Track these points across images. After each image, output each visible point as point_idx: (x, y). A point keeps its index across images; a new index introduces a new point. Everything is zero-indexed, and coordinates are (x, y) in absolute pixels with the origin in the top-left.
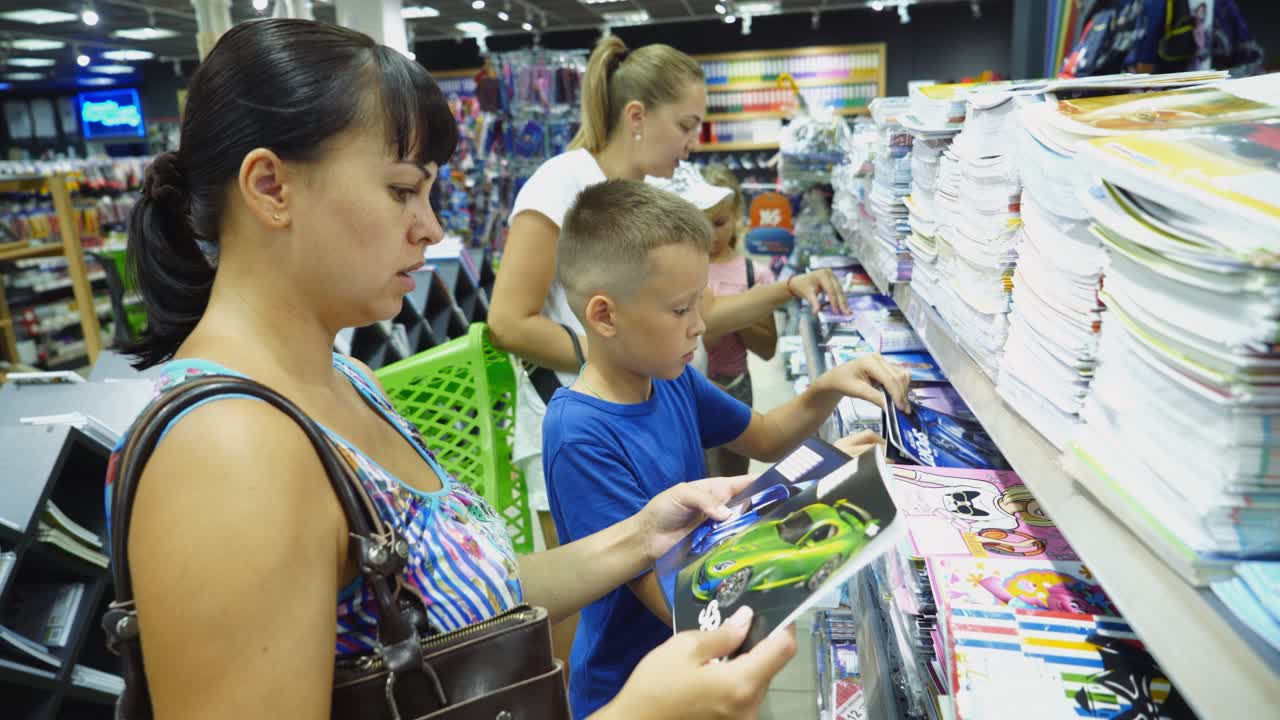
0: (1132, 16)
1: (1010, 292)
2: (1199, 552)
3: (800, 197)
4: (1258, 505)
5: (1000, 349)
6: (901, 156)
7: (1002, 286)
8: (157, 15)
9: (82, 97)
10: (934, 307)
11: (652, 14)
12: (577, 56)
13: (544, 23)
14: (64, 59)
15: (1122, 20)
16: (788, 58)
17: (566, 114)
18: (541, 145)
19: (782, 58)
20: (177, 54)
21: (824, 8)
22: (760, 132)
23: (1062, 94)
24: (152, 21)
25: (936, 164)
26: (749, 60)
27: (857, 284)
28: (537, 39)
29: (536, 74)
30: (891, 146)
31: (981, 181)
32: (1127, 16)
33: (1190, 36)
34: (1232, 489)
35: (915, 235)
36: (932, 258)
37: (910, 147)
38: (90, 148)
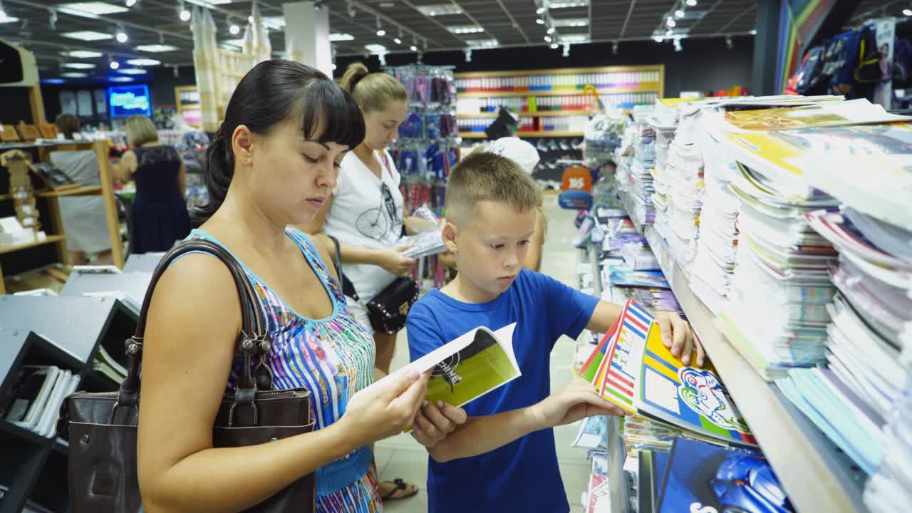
0: (836, 51)
1: (698, 226)
2: (772, 364)
3: (598, 170)
4: (800, 337)
5: (692, 260)
6: (648, 143)
7: (694, 222)
8: (165, 36)
9: (111, 89)
10: (665, 239)
11: (501, 42)
12: (447, 70)
13: (425, 46)
14: (101, 65)
15: (829, 54)
16: (595, 73)
17: (438, 109)
18: (420, 129)
19: (591, 74)
20: (175, 62)
21: (620, 39)
22: (574, 124)
23: (729, 108)
24: (162, 40)
25: (667, 148)
26: (568, 74)
27: (627, 227)
28: (420, 57)
29: (418, 81)
30: (643, 136)
31: (686, 159)
32: (833, 51)
33: (877, 66)
34: (787, 327)
35: (657, 194)
36: (665, 208)
37: (655, 137)
38: (114, 124)
